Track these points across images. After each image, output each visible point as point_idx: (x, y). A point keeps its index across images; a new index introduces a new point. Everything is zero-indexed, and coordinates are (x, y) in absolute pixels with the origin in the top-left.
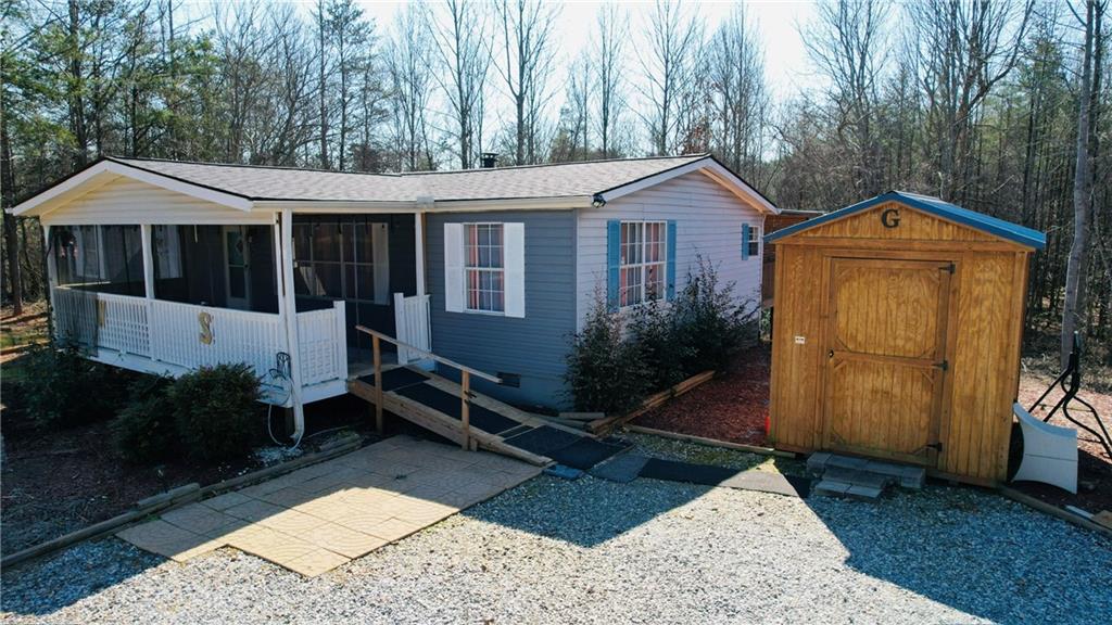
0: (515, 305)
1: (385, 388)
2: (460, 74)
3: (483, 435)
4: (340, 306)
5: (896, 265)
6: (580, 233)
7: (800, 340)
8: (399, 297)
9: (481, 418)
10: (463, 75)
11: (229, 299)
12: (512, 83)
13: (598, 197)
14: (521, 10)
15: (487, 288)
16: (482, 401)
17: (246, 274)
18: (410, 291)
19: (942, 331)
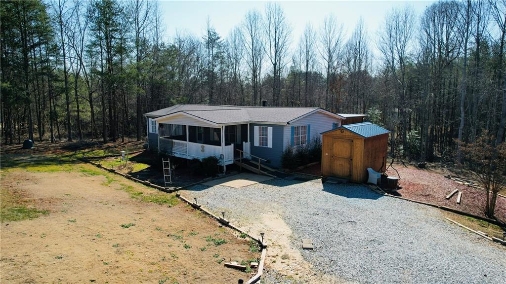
0: (270, 145)
1: (242, 162)
2: (253, 57)
3: (263, 172)
4: (233, 145)
5: (343, 140)
6: (284, 130)
7: (327, 154)
8: (244, 143)
9: (262, 169)
10: (255, 58)
11: (198, 141)
12: (272, 59)
13: (288, 123)
14: (276, 33)
15: (264, 140)
16: (263, 166)
17: (203, 135)
18: (246, 141)
19: (351, 153)
